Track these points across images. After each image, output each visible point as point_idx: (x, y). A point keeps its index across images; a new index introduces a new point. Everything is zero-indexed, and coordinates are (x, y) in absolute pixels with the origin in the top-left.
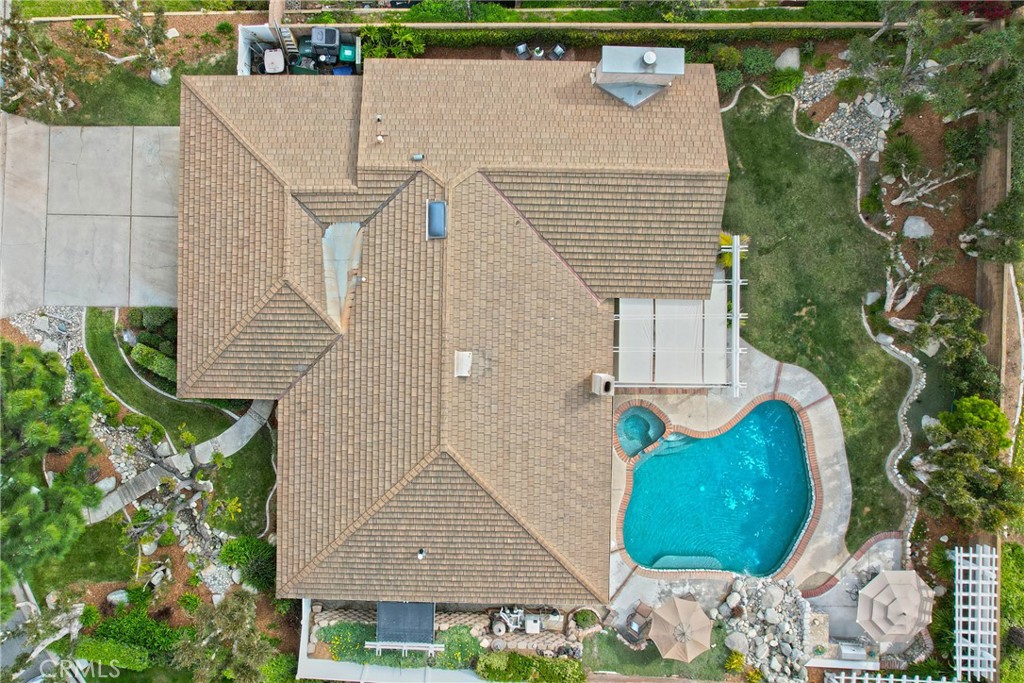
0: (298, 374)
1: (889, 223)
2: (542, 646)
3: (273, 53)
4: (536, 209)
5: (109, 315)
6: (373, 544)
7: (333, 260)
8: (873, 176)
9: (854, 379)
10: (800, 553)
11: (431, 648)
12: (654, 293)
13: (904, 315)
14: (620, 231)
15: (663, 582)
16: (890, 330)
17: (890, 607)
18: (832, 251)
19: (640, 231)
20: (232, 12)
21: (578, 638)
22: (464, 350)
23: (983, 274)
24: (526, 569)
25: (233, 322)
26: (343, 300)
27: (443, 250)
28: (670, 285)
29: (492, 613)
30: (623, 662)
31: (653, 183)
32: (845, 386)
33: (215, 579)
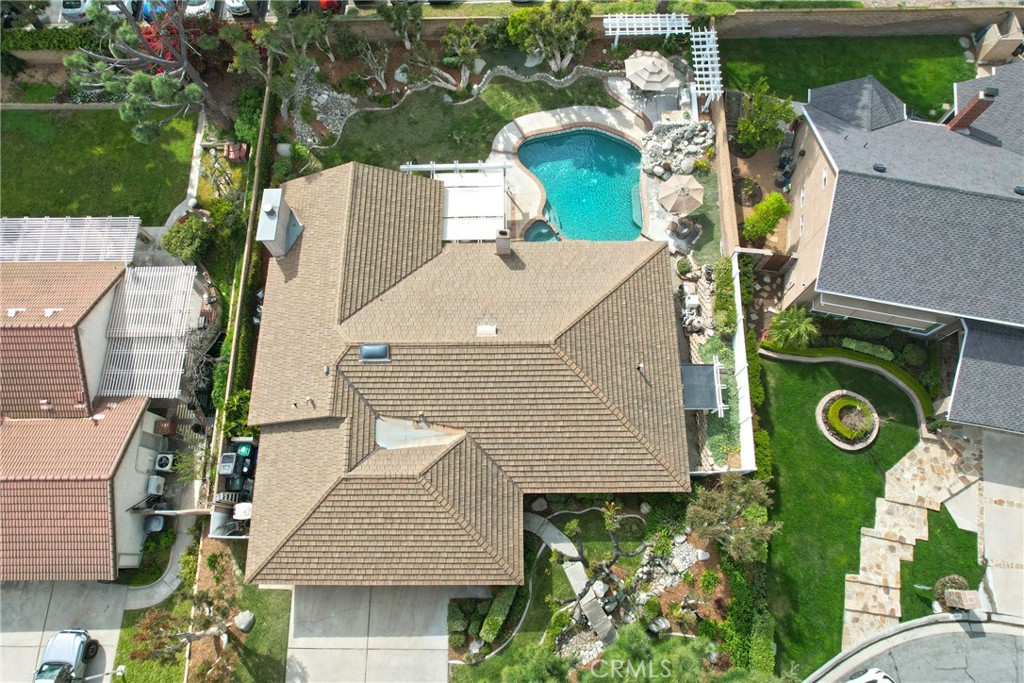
0: (500, 474)
1: (398, 91)
2: (708, 292)
3: (236, 512)
4: (371, 287)
5: (455, 670)
6: (636, 406)
7: (405, 440)
8: (367, 102)
9: (503, 107)
10: (622, 135)
11: (718, 365)
12: (439, 218)
13: (458, 79)
14: (391, 233)
15: (651, 216)
16: (469, 87)
17: (650, 70)
18: (416, 123)
19: (392, 220)
20: (200, 556)
21: (696, 270)
22: (476, 331)
23: (432, 35)
24: (646, 294)
25: (456, 527)
26: (439, 433)
27: (397, 346)
28: (432, 205)
29: (685, 333)
30: (712, 239)
31: (357, 208)
32: (507, 112)
33: (684, 559)
